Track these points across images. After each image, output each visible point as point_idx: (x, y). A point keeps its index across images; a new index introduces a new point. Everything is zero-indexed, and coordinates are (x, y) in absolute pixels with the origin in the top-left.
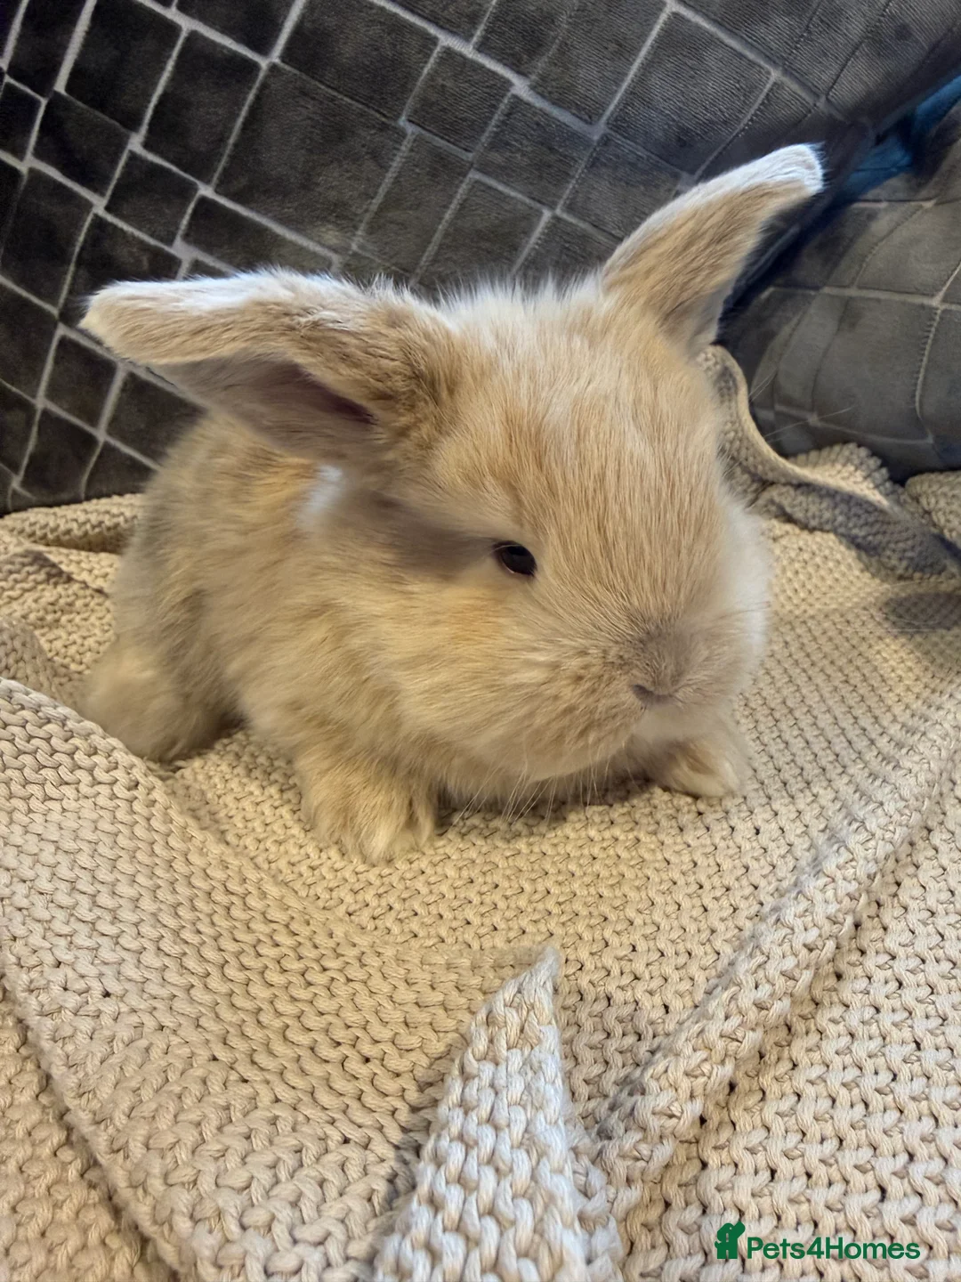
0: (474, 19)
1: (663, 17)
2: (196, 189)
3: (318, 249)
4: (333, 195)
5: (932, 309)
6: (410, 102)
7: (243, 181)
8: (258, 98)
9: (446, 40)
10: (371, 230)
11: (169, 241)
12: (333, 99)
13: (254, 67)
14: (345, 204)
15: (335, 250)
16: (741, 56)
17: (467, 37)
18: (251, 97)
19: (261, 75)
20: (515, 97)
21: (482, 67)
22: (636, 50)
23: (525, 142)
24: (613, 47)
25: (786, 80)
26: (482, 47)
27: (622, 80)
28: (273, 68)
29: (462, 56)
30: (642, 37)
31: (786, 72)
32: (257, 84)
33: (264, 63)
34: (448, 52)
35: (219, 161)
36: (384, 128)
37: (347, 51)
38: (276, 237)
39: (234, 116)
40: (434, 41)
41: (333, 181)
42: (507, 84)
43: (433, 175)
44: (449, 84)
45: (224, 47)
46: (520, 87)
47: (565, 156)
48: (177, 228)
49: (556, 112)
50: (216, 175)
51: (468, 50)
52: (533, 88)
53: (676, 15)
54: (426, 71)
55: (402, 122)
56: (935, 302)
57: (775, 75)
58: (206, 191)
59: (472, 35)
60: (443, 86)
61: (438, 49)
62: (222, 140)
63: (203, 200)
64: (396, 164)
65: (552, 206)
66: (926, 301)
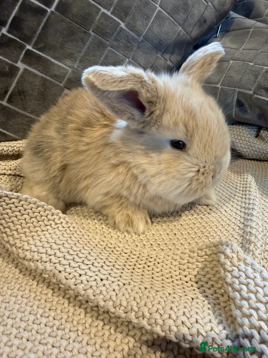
0: (111, 5)
1: (157, 11)
2: (26, 46)
3: (65, 66)
4: (70, 51)
5: (218, 88)
6: (93, 26)
7: (42, 45)
8: (47, 21)
9: (103, 10)
10: (81, 61)
11: (16, 62)
12: (71, 23)
13: (46, 11)
14: (73, 54)
15: (70, 67)
16: (174, 23)
17: (109, 10)
18: (45, 20)
19: (48, 14)
20: (121, 27)
21: (113, 18)
22: (151, 18)
23: (123, 40)
24: (145, 17)
25: (183, 30)
26: (112, 13)
27: (148, 26)
28: (52, 12)
29: (107, 15)
30: (152, 15)
31: (183, 28)
32: (47, 16)
33: (49, 10)
34: (104, 13)
35: (34, 38)
36: (85, 33)
37: (75, 10)
38: (52, 62)
39: (39, 25)
40: (100, 10)
41: (70, 47)
42: (119, 24)
43: (98, 47)
44: (104, 22)
45: (36, 4)
46: (123, 25)
47: (133, 45)
48: (19, 58)
49: (131, 33)
50: (33, 43)
51: (109, 13)
52: (126, 25)
53: (159, 10)
54: (97, 18)
55: (91, 31)
56: (219, 86)
57: (180, 28)
58: (29, 47)
59: (110, 10)
60: (102, 23)
61: (101, 12)
62: (35, 32)
63: (28, 50)
64: (88, 43)
65: (128, 58)
66: (216, 86)
